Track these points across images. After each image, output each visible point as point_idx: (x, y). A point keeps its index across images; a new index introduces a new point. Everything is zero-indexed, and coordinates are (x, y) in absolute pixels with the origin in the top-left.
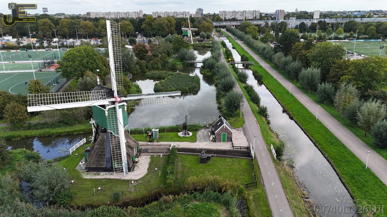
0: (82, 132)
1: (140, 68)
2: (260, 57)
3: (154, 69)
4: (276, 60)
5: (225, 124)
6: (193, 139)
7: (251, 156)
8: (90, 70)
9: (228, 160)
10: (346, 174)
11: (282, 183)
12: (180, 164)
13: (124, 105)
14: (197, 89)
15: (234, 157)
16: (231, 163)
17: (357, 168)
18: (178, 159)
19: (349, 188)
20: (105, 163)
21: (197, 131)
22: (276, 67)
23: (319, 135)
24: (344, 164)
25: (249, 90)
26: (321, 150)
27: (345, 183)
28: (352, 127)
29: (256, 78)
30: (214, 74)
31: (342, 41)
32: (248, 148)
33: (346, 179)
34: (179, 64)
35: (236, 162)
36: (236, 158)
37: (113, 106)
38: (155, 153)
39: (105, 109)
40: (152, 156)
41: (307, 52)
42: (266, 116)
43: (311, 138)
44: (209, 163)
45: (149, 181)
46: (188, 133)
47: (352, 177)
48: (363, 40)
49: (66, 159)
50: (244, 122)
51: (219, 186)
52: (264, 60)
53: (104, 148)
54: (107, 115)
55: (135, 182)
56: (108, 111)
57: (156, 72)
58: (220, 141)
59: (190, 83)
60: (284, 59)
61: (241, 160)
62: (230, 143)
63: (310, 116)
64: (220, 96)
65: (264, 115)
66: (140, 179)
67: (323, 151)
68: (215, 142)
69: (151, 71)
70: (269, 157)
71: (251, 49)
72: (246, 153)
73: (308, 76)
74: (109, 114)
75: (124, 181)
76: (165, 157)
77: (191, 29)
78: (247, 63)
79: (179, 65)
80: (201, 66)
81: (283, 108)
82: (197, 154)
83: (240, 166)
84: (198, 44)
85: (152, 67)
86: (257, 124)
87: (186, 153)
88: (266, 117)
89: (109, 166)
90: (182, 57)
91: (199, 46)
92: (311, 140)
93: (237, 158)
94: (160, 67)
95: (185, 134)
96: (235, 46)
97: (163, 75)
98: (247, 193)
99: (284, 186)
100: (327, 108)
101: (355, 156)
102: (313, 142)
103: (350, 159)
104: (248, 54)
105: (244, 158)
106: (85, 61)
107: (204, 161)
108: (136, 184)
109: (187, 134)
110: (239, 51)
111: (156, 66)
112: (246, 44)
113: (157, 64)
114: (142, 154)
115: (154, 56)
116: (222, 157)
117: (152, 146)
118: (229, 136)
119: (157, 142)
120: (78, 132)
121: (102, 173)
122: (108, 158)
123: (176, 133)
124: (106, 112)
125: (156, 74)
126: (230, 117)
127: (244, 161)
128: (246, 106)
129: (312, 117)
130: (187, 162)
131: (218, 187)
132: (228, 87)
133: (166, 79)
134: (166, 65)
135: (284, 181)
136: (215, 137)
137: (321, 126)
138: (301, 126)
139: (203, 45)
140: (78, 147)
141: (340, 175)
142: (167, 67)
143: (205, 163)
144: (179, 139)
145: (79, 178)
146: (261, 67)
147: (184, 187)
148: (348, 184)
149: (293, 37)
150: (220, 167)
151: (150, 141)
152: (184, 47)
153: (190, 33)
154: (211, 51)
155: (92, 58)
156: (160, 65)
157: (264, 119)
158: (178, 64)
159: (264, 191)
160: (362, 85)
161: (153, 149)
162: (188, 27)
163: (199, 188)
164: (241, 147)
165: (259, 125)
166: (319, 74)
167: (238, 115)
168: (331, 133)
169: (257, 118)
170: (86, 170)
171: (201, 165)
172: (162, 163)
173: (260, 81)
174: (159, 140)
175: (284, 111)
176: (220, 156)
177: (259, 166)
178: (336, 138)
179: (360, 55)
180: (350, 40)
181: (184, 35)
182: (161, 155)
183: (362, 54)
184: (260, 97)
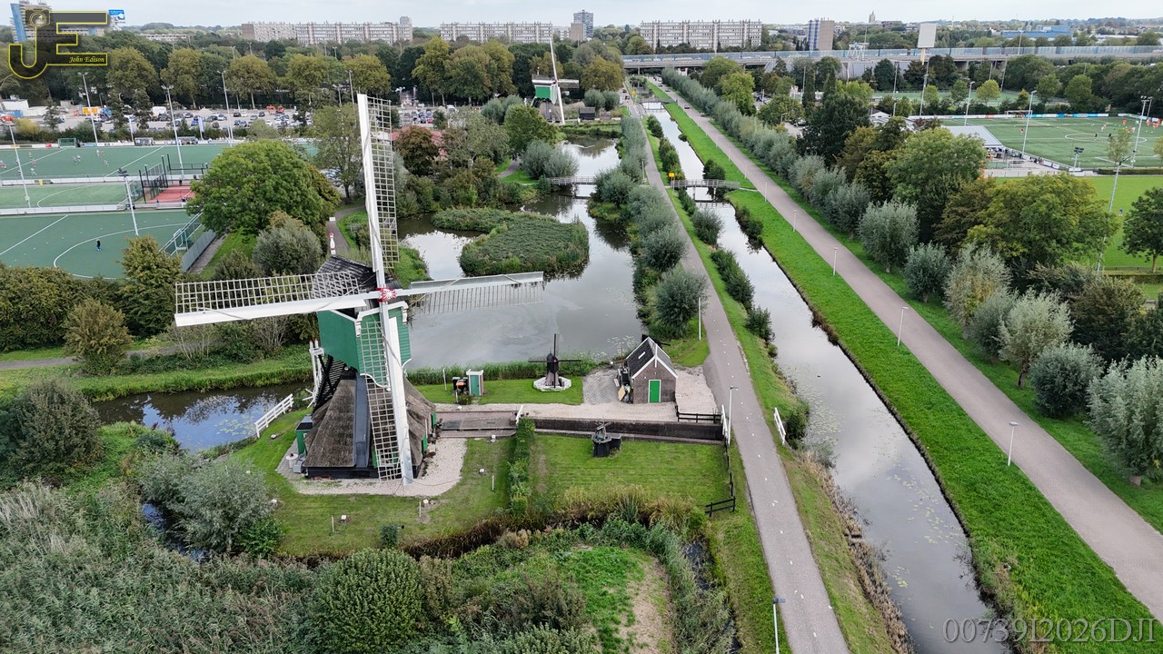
0: (276, 380)
1: (419, 201)
2: (759, 166)
3: (456, 204)
4: (800, 179)
5: (656, 357)
6: (575, 398)
7: (722, 438)
8: (282, 208)
9: (664, 447)
10: (958, 480)
11: (796, 502)
12: (543, 457)
13: (400, 308)
14: (579, 261)
15: (680, 442)
16: (673, 455)
17: (985, 464)
18: (537, 446)
19: (961, 512)
20: (353, 456)
21: (584, 375)
22: (801, 198)
23: (900, 384)
24: (954, 456)
25: (724, 265)
26: (903, 421)
27: (954, 502)
28: (988, 362)
29: (744, 227)
30: (628, 217)
31: (995, 116)
32: (716, 418)
33: (956, 491)
34: (528, 187)
35: (683, 453)
36: (685, 442)
37: (375, 311)
38: (477, 433)
39: (356, 317)
40: (471, 440)
41: (885, 156)
42: (766, 336)
43: (880, 391)
44: (616, 455)
45: (467, 500)
46: (560, 381)
47: (972, 486)
48: (1055, 115)
49: (247, 448)
50: (708, 351)
51: (642, 510)
52: (770, 175)
53: (350, 419)
54: (358, 333)
55: (432, 502)
56: (362, 323)
57: (462, 210)
58: (644, 401)
59: (561, 244)
60: (822, 175)
61: (697, 447)
62: (670, 406)
63: (884, 336)
64: (645, 281)
65: (760, 331)
66: (444, 496)
67: (907, 426)
68: (632, 402)
69: (448, 209)
70: (769, 438)
71: (733, 141)
72: (712, 431)
73: (883, 227)
74: (363, 331)
75: (404, 499)
76: (503, 441)
77: (561, 81)
78: (721, 185)
79: (528, 190)
80: (592, 194)
81: (814, 314)
82: (584, 433)
83: (695, 461)
84: (581, 126)
85: (453, 198)
86: (742, 355)
87: (557, 431)
88: (767, 339)
89: (363, 463)
90: (534, 167)
91: (583, 133)
92: (879, 396)
93: (689, 442)
94: (475, 197)
95: (554, 384)
96: (688, 134)
97: (485, 222)
98: (710, 524)
99: (802, 508)
100: (930, 315)
101: (984, 435)
102: (885, 403)
103: (972, 443)
104: (724, 155)
105: (704, 443)
106: (269, 184)
107: (603, 450)
108: (434, 507)
109: (557, 383)
110: (698, 147)
111: (461, 193)
112: (719, 127)
113: (466, 189)
114: (442, 434)
115: (457, 164)
116: (649, 440)
117: (467, 415)
118: (669, 387)
119: (480, 403)
120: (267, 379)
121: (345, 482)
122: (361, 442)
123: (528, 381)
124: (358, 327)
125: (464, 217)
126: (671, 338)
127: (704, 451)
128: (714, 307)
129: (888, 339)
130: (559, 454)
131: (639, 512)
132: (665, 255)
133: (493, 231)
134: (492, 191)
135: (802, 498)
136: (632, 390)
137: (909, 360)
138: (857, 361)
139: (596, 128)
140: (276, 417)
141: (943, 482)
142: (495, 196)
143: (606, 454)
144: (536, 396)
145: (288, 494)
146: (759, 195)
147: (555, 513)
148: (960, 502)
149: (849, 112)
150: (643, 464)
151: (462, 403)
152: (540, 136)
153: (555, 94)
154: (619, 147)
155: (289, 175)
156: (473, 191)
157: (761, 342)
158: (525, 188)
159: (753, 520)
160: (1021, 251)
161: (469, 421)
162: (551, 76)
163: (592, 516)
164: (697, 415)
165: (746, 360)
166: (914, 220)
167: (692, 333)
168: (932, 379)
169: (741, 342)
170: (303, 475)
171: (596, 459)
172: (496, 455)
173: (755, 239)
174: (484, 400)
175: (816, 323)
176: (643, 439)
177: (741, 461)
178: (944, 391)
179: (1040, 161)
180: (1017, 114)
181: (539, 99)
182: (494, 436)
183: (1045, 157)
184: (752, 283)
